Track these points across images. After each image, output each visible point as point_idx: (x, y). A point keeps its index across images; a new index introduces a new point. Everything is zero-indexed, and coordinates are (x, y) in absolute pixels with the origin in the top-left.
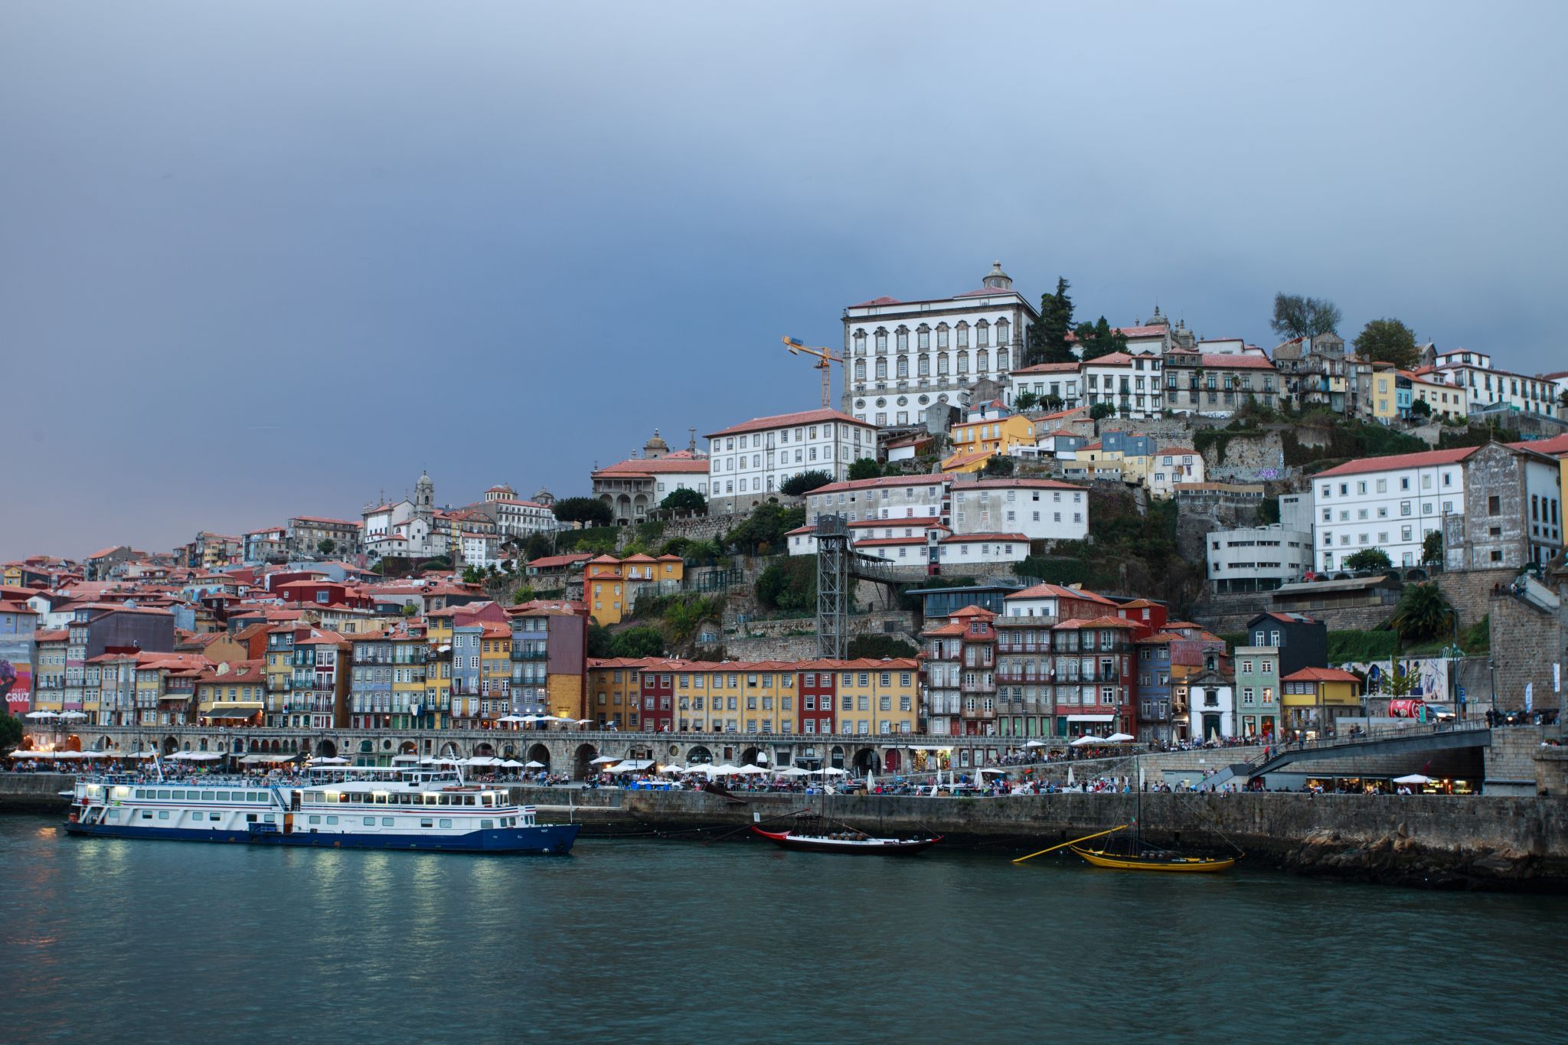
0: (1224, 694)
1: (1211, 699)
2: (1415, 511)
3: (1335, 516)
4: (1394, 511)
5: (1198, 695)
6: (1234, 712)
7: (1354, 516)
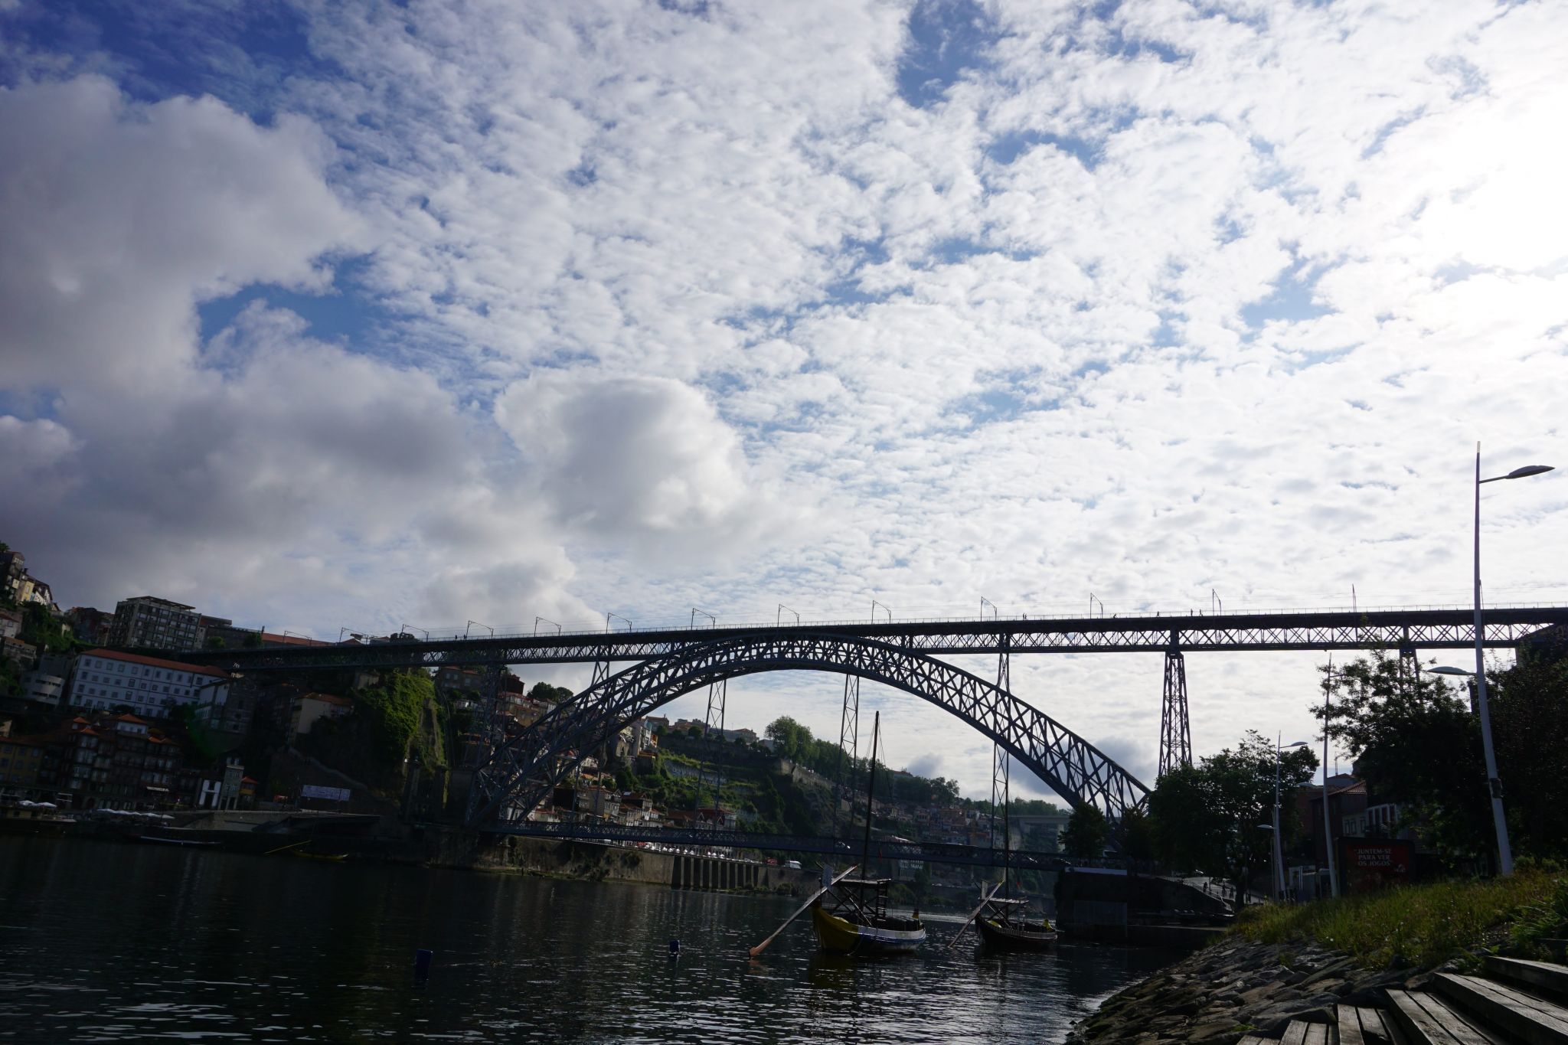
0: (218, 785)
1: (212, 787)
2: (137, 685)
3: (89, 678)
4: (125, 683)
5: (206, 784)
6: (220, 794)
7: (100, 680)
